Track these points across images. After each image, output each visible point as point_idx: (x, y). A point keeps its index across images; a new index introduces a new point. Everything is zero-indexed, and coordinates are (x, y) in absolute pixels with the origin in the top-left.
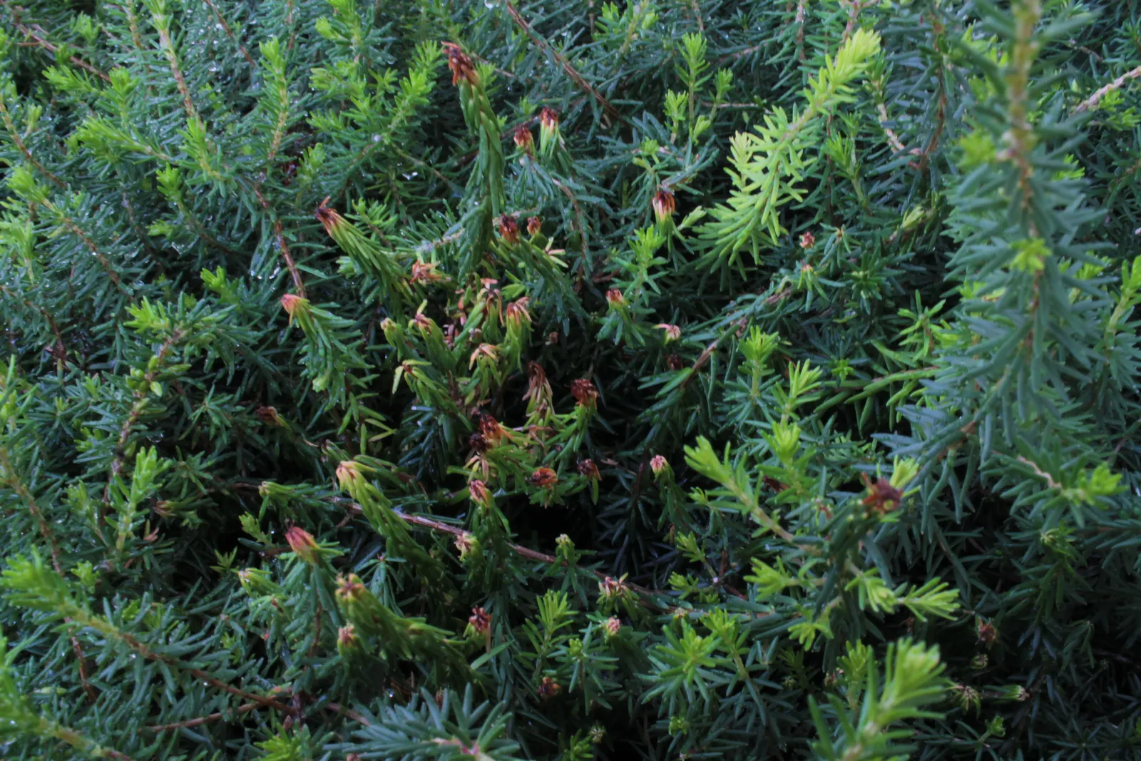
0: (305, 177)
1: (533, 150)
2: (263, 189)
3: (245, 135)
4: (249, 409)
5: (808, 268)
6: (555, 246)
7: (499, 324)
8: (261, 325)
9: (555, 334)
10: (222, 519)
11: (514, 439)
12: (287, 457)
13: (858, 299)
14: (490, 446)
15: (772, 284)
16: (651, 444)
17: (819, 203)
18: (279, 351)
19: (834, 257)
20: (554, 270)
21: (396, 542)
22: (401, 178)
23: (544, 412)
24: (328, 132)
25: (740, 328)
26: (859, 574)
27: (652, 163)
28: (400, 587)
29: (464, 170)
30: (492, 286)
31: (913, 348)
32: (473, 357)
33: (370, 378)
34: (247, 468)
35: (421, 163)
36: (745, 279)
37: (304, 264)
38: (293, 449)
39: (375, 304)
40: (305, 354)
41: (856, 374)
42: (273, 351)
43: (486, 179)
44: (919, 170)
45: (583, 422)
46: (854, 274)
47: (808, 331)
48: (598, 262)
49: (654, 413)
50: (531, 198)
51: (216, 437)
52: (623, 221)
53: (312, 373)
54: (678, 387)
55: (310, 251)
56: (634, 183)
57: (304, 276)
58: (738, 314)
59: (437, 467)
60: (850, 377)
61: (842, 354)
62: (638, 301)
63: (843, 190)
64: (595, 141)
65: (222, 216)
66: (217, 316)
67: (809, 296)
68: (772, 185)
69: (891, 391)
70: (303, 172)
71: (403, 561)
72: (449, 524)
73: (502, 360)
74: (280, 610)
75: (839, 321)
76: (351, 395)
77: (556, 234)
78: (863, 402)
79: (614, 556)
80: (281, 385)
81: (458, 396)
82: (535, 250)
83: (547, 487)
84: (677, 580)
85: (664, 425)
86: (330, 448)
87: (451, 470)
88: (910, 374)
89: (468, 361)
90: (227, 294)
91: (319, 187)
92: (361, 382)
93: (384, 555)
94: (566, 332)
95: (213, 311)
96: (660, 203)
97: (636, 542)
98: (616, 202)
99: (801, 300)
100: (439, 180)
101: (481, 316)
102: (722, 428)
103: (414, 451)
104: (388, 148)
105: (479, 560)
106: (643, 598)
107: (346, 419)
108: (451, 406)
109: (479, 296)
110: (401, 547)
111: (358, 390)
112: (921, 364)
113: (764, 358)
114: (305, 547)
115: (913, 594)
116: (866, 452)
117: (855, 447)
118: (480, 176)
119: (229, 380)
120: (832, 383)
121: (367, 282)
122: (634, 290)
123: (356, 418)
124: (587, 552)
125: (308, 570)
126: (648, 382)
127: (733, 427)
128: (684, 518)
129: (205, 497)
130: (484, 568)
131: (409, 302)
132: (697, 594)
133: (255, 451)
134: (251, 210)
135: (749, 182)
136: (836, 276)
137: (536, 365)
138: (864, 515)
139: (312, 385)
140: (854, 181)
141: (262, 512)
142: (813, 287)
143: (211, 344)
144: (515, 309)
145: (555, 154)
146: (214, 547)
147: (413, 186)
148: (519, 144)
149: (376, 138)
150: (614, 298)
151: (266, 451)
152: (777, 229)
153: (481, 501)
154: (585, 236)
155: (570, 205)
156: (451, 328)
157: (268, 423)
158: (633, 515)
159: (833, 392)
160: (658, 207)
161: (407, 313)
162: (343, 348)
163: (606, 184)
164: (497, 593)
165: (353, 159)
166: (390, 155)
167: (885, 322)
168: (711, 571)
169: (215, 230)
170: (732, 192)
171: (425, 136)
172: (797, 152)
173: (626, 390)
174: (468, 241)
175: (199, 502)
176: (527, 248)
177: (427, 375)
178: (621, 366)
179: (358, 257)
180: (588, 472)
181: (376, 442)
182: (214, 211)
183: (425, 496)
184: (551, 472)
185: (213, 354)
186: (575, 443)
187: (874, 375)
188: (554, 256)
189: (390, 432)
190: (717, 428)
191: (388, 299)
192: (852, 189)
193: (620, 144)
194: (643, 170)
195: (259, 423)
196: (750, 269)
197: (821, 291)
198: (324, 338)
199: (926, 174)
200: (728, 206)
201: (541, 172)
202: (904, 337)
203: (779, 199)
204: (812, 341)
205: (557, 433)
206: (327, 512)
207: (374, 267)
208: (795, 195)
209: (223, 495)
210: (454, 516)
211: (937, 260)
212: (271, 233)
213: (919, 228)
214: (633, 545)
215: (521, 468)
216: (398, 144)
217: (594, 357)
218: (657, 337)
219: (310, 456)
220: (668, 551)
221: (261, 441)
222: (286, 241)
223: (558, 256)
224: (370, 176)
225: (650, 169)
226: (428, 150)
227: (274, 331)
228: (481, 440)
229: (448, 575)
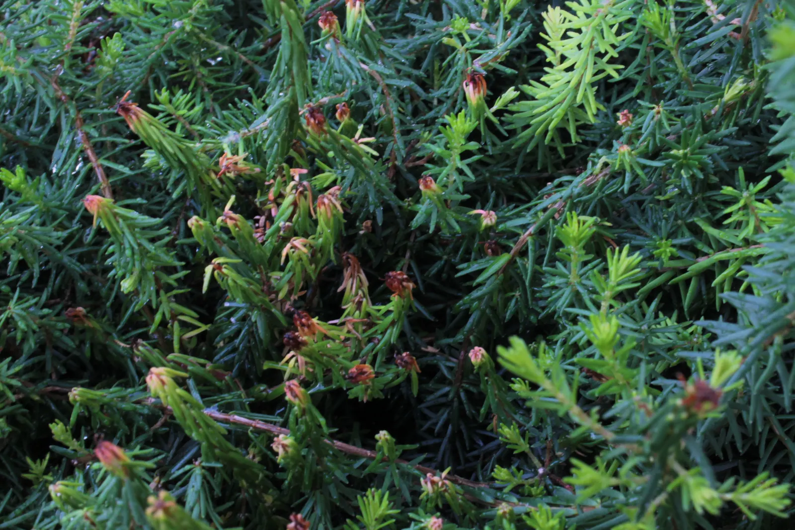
0: (105, 68)
1: (339, 33)
2: (62, 83)
3: (40, 25)
4: (56, 311)
5: (626, 149)
6: (365, 134)
7: (310, 216)
8: (66, 223)
9: (369, 223)
10: (33, 425)
11: (331, 333)
12: (99, 358)
13: (679, 176)
14: (304, 343)
15: (590, 164)
16: (471, 331)
17: (639, 73)
18: (85, 249)
19: (653, 135)
20: (364, 159)
21: (211, 446)
22: (205, 64)
23: (360, 303)
24: (128, 17)
25: (558, 211)
26: (682, 472)
27: (463, 42)
28: (217, 492)
29: (270, 53)
30: (302, 177)
31: (739, 225)
32: (284, 253)
33: (182, 274)
34: (57, 372)
35: (226, 48)
36: (563, 156)
37: (108, 159)
38: (105, 349)
39: (183, 197)
40: (113, 254)
41: (680, 253)
42: (78, 251)
43: (290, 70)
44: (740, 40)
45: (400, 313)
46: (674, 152)
47: (631, 210)
48: (411, 147)
49: (473, 300)
50: (340, 82)
51: (23, 340)
52: (435, 102)
53: (120, 273)
54: (497, 273)
55: (114, 145)
56: (445, 64)
57: (108, 172)
58: (555, 197)
59: (253, 362)
60: (672, 258)
61: (664, 233)
62: (451, 187)
63: (663, 62)
64: (404, 19)
65: (19, 111)
66: (19, 217)
67: (628, 177)
68: (587, 60)
69: (716, 270)
70: (102, 63)
71: (219, 465)
72: (266, 422)
73: (315, 253)
74: (93, 524)
75: (661, 198)
76: (162, 292)
77: (365, 120)
78: (688, 282)
79: (439, 445)
80: (90, 283)
81: (271, 290)
82: (344, 139)
83: (365, 383)
84: (501, 473)
85: (483, 313)
86: (142, 348)
87: (267, 365)
88: (735, 253)
89: (279, 255)
90: (29, 192)
91: (122, 76)
92: (171, 279)
93: (199, 460)
94: (380, 221)
95: (14, 211)
96: (471, 86)
97: (460, 432)
98: (428, 82)
99: (619, 179)
100: (245, 64)
101: (291, 209)
102: (543, 314)
103: (229, 348)
104: (191, 34)
105: (298, 460)
106: (467, 492)
107: (158, 318)
108: (263, 302)
109: (288, 189)
110: (217, 451)
111: (169, 288)
112: (747, 242)
113: (582, 244)
114: (115, 462)
115: (741, 489)
116: (692, 333)
117: (680, 330)
118: (283, 67)
119: (35, 282)
120: (656, 264)
121: (174, 175)
122: (448, 176)
123: (168, 316)
124: (408, 447)
125: (120, 484)
126: (466, 269)
127: (554, 312)
128: (507, 408)
129: (13, 404)
130: (303, 467)
131: (217, 193)
132: (522, 485)
133: (66, 353)
134: (49, 104)
135: (563, 58)
136: (654, 155)
137: (349, 255)
138: (684, 415)
139: (120, 287)
140: (673, 53)
141: (73, 419)
142: (631, 167)
143: (13, 247)
144: (326, 201)
145: (362, 36)
146: (25, 455)
147: (219, 72)
148: (325, 29)
149: (177, 24)
150: (427, 186)
151: (76, 353)
152: (593, 107)
153: (297, 401)
154: (396, 121)
155: (379, 89)
156: (262, 219)
157: (76, 324)
158: (456, 404)
159: (657, 273)
160: (469, 90)
161: (217, 205)
162: (150, 247)
163: (417, 64)
164: (318, 493)
165: (153, 47)
166: (194, 41)
167: (709, 198)
168: (536, 461)
169: (12, 126)
170: (546, 69)
171: (229, 17)
172: (611, 26)
173: (444, 275)
174: (275, 133)
175: (8, 409)
176: (335, 139)
177: (239, 272)
178: (438, 252)
179: (162, 151)
180: (406, 364)
181: (191, 338)
182: (11, 106)
183: (242, 392)
184: (368, 368)
185: (15, 257)
186: (392, 335)
187: (698, 254)
188: (363, 145)
189: (204, 328)
190: (538, 314)
191: (196, 191)
192: (671, 60)
193: (430, 22)
194: (454, 49)
195: (68, 325)
196: (568, 145)
197: (639, 172)
198: (130, 238)
199: (747, 43)
200: (544, 83)
201: (347, 57)
202: (729, 215)
203: (595, 74)
204: (634, 220)
205: (374, 324)
206: (141, 414)
207: (180, 161)
208: (611, 70)
209: (32, 400)
210: (271, 412)
211: (764, 131)
212: (72, 128)
213: (742, 100)
214: (457, 434)
215: (338, 363)
216: (202, 30)
217: (410, 244)
218: (474, 222)
219: (122, 356)
220: (493, 439)
221: (70, 343)
222: (88, 137)
223: (367, 144)
224: (173, 64)
225: (461, 48)
226: (232, 33)
227: (78, 230)
228: (295, 339)
229: (267, 476)
